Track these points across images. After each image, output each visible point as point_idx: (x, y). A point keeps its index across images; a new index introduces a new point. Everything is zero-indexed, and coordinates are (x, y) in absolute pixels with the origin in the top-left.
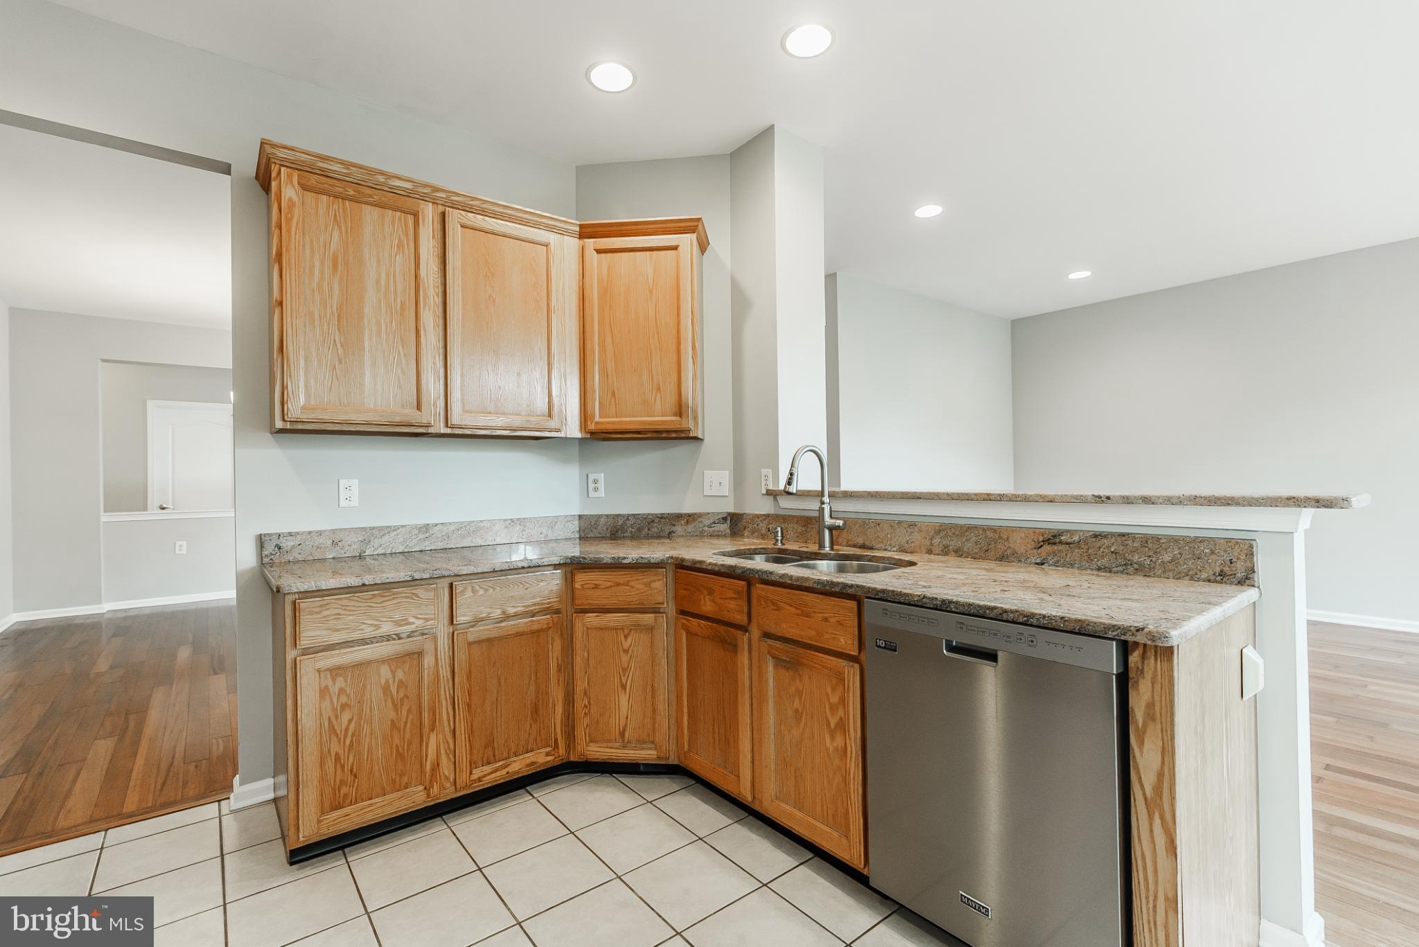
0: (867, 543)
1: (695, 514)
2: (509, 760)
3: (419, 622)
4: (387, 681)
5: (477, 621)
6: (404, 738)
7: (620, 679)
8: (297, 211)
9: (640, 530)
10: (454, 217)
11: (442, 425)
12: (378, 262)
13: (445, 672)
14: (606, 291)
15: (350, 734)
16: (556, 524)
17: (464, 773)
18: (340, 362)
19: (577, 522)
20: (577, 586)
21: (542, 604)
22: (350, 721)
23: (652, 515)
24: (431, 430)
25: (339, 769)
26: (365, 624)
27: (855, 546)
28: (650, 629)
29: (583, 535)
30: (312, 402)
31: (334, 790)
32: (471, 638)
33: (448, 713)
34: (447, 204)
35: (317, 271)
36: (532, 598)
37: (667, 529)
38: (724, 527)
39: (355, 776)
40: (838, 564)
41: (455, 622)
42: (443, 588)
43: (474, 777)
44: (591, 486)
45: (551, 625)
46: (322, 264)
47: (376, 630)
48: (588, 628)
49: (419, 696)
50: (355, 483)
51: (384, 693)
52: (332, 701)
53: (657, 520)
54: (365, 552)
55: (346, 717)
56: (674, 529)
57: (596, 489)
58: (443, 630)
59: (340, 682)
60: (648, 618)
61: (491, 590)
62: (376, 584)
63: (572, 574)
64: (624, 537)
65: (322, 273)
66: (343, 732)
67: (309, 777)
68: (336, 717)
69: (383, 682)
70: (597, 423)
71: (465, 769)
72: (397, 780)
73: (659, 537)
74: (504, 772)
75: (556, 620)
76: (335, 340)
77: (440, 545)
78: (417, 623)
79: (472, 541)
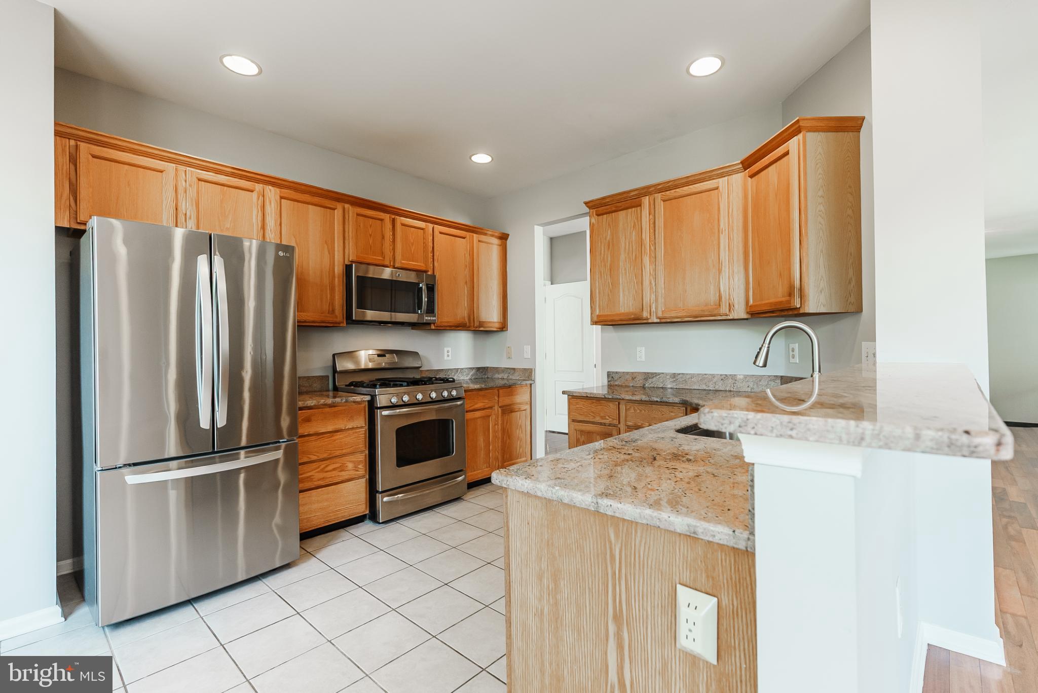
8: (595, 228)
10: (659, 198)
11: (654, 317)
12: (625, 238)
18: (611, 292)
19: (778, 381)
30: (601, 312)
34: (655, 192)
41: (627, 424)
42: (623, 405)
44: (791, 353)
50: (644, 350)
54: (645, 385)
57: (793, 357)
70: (754, 306)
76: (609, 282)
78: (610, 420)
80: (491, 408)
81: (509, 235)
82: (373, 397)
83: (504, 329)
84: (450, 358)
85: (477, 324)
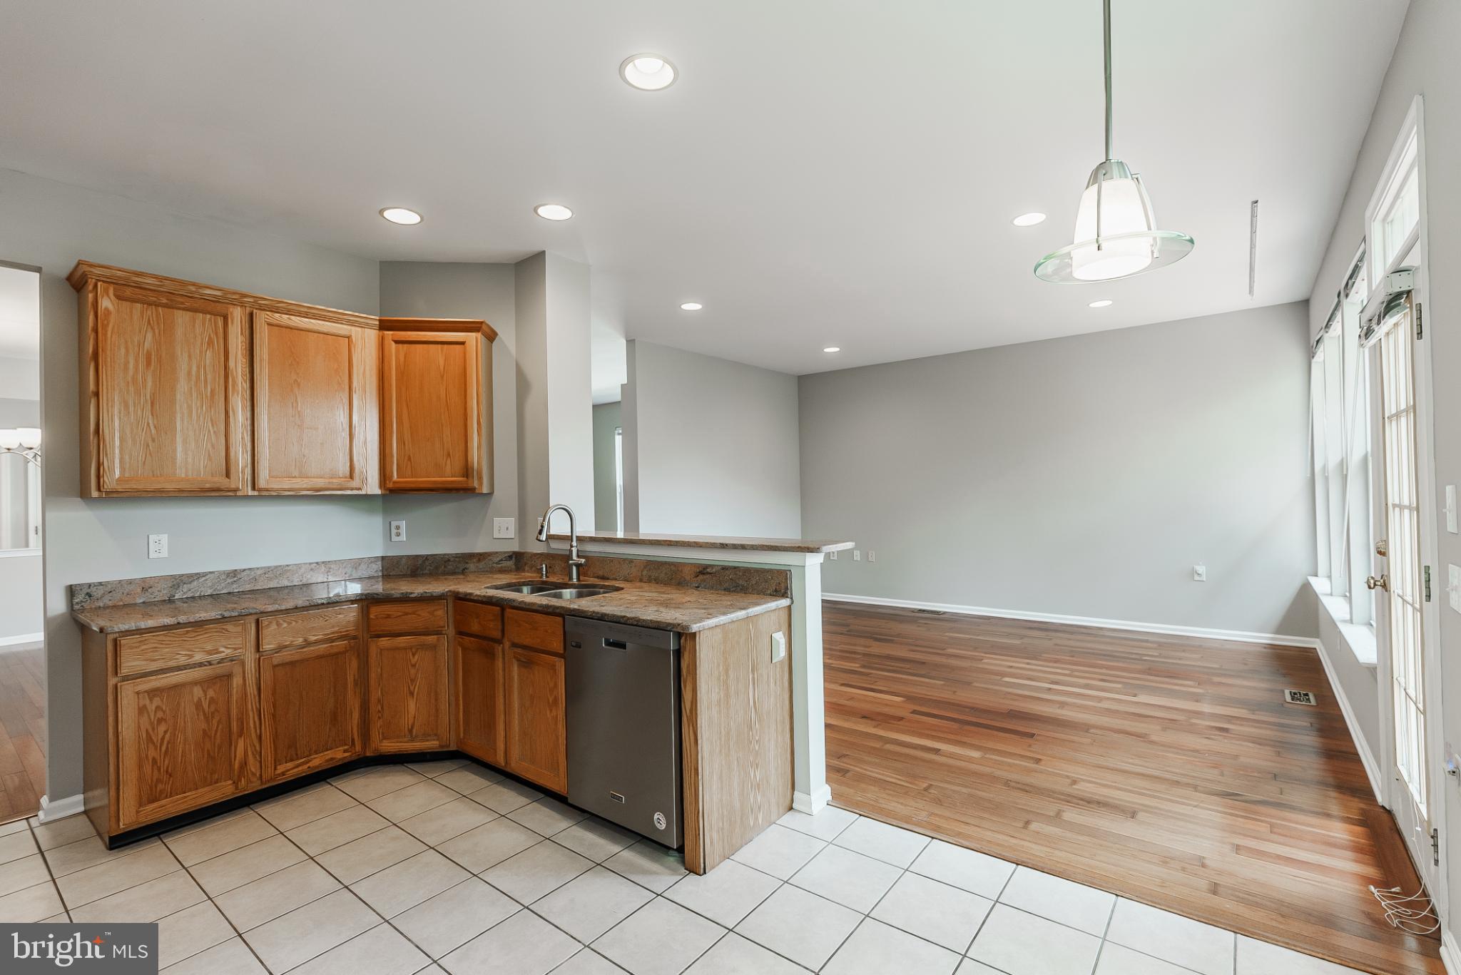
0: (606, 575)
1: (486, 553)
2: (309, 758)
3: (229, 651)
4: (200, 699)
5: (280, 648)
6: (214, 744)
7: (409, 687)
8: (112, 319)
9: (437, 568)
10: (262, 318)
11: (250, 488)
12: (190, 356)
13: (252, 689)
14: (403, 374)
15: (165, 742)
16: (360, 565)
17: (269, 769)
18: (153, 440)
19: (380, 563)
20: (372, 616)
21: (341, 632)
22: (166, 732)
23: (448, 555)
24: (239, 493)
25: (156, 771)
26: (179, 654)
27: (598, 577)
28: (434, 647)
29: (385, 573)
30: (127, 475)
31: (151, 787)
32: (275, 662)
33: (255, 722)
34: (254, 307)
35: (131, 366)
36: (333, 627)
37: (462, 566)
38: (510, 564)
39: (170, 775)
40: (578, 591)
41: (261, 650)
42: (250, 623)
43: (279, 771)
44: (394, 531)
45: (348, 649)
46: (136, 361)
47: (189, 659)
48: (381, 650)
49: (228, 711)
50: (164, 538)
51: (197, 709)
52: (149, 716)
53: (452, 559)
54: (174, 596)
55: (162, 728)
56: (467, 566)
57: (398, 535)
58: (250, 658)
59: (157, 701)
60: (431, 639)
61: (294, 623)
62: (189, 623)
63: (368, 607)
64: (423, 574)
65: (136, 368)
66: (159, 741)
67: (129, 777)
68: (153, 729)
69: (196, 699)
70: (394, 482)
71: (270, 766)
72: (209, 777)
73: (454, 573)
74: (305, 767)
75: (352, 644)
76: (148, 424)
77: (248, 587)
78: (227, 652)
79: (278, 582)
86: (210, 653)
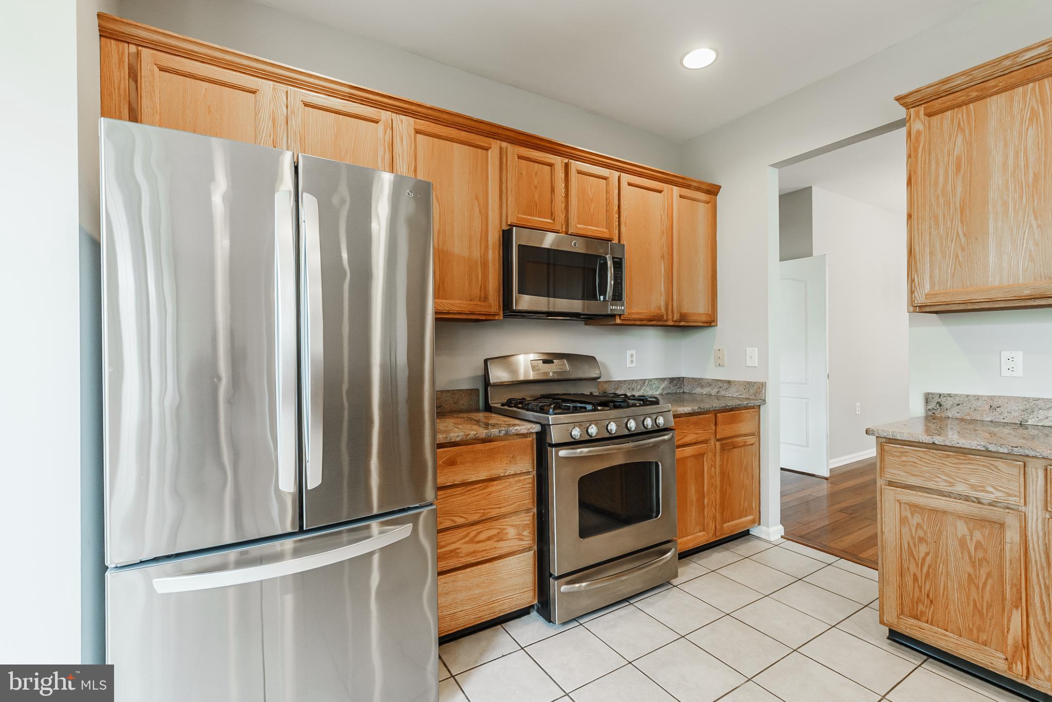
4: (964, 536)
6: (982, 597)
8: (923, 139)
12: (1006, 144)
15: (927, 564)
22: (927, 554)
25: (917, 590)
26: (940, 478)
30: (936, 290)
31: (912, 601)
39: (931, 602)
41: (1049, 509)
42: (1036, 469)
46: (946, 172)
47: (950, 486)
49: (1000, 567)
50: (1020, 356)
51: (961, 546)
52: (910, 530)
54: (1027, 421)
55: (923, 549)
58: (1035, 514)
59: (918, 518)
65: (946, 179)
66: (920, 561)
67: (891, 579)
68: (915, 545)
69: (959, 535)
72: (975, 631)
76: (958, 233)
78: (999, 495)
80: (705, 442)
81: (720, 187)
82: (545, 428)
83: (713, 324)
84: (634, 365)
85: (676, 317)
86: (973, 487)
